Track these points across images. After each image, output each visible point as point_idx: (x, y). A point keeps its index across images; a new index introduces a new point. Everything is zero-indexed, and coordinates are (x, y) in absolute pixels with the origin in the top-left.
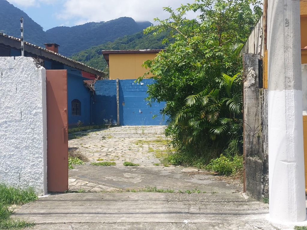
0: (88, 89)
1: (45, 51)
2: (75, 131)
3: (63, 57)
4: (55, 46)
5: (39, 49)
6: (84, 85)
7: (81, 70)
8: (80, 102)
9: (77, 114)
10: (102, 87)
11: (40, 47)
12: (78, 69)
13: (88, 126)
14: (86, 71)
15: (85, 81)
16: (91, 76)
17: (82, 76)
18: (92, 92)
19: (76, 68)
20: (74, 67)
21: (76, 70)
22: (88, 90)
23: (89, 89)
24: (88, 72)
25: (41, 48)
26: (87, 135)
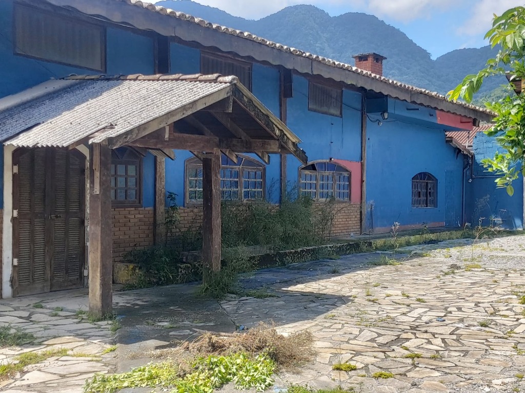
0: (458, 151)
1: (324, 62)
2: (409, 242)
3: (375, 76)
4: (374, 58)
5: (305, 57)
6: (447, 141)
7: (436, 108)
8: (437, 180)
9: (427, 204)
10: (490, 145)
11: (308, 54)
12: (421, 104)
13: (448, 233)
14: (442, 110)
15: (449, 134)
16: (461, 122)
17: (439, 121)
18: (466, 156)
19: (414, 102)
20: (409, 100)
21: (416, 106)
22: (458, 154)
23: (460, 151)
24: (448, 112)
25: (311, 55)
26: (424, 256)
